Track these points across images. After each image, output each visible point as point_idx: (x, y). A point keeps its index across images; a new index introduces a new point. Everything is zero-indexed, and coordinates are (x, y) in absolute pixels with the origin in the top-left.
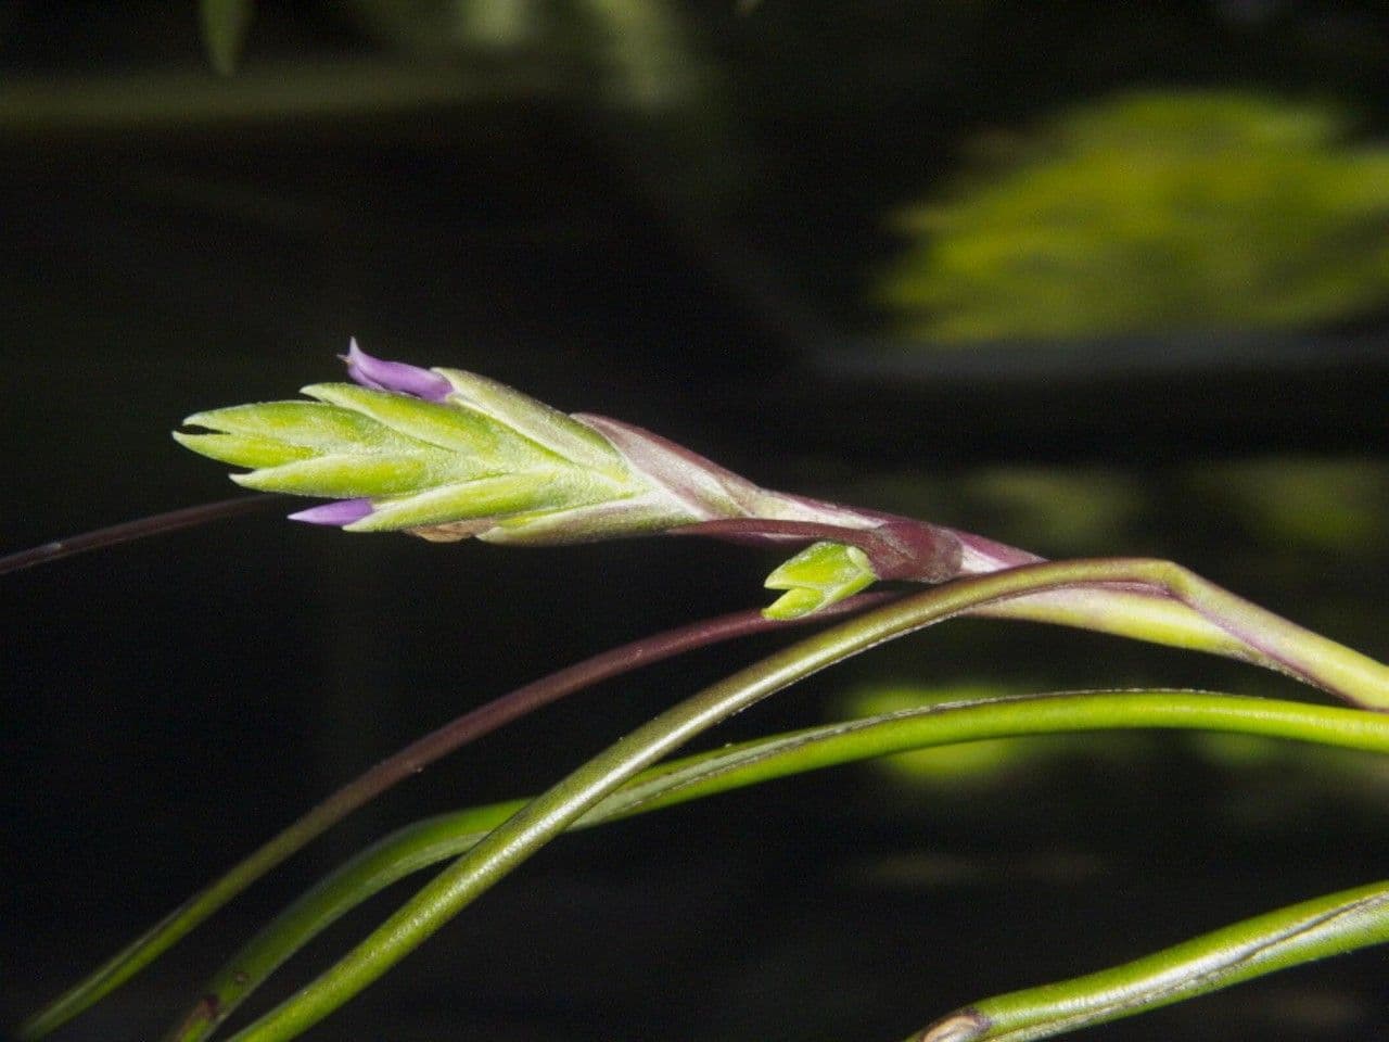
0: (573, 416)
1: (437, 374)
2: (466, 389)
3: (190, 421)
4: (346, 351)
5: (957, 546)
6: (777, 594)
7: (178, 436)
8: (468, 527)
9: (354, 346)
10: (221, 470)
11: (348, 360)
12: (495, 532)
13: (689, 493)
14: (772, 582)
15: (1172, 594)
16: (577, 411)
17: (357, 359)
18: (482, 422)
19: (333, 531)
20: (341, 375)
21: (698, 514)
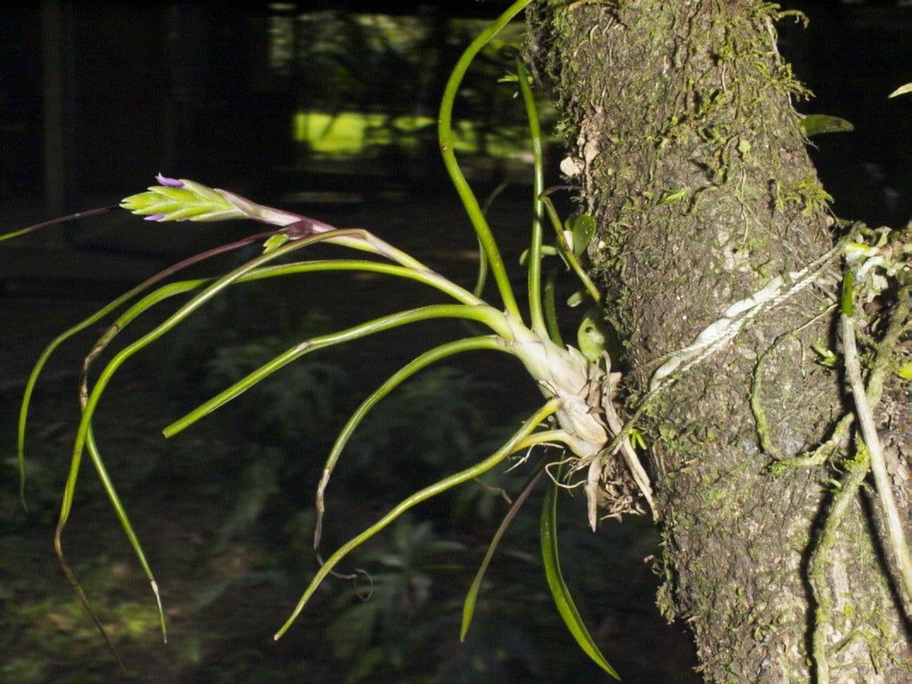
0: (215, 190)
1: (182, 181)
2: (188, 185)
3: (123, 201)
4: (158, 175)
5: (312, 225)
6: (265, 248)
7: (121, 205)
8: (187, 219)
9: (160, 175)
10: (128, 211)
11: (158, 178)
12: (194, 219)
13: (244, 209)
14: (265, 245)
15: (364, 238)
16: (216, 187)
17: (160, 178)
18: (191, 193)
19: (154, 222)
20: (157, 183)
21: (246, 214)
